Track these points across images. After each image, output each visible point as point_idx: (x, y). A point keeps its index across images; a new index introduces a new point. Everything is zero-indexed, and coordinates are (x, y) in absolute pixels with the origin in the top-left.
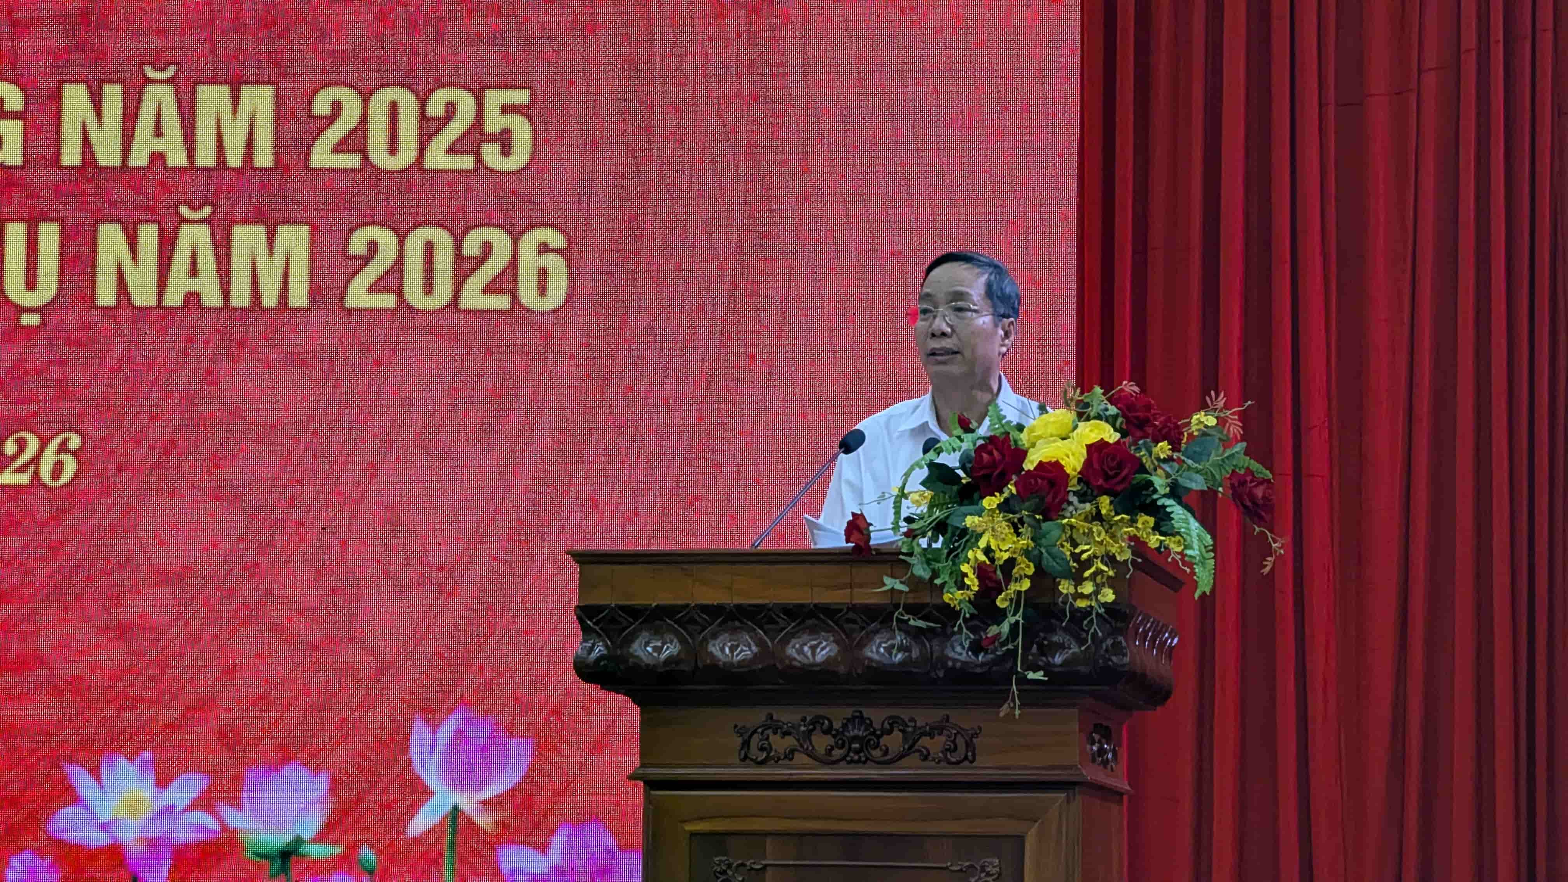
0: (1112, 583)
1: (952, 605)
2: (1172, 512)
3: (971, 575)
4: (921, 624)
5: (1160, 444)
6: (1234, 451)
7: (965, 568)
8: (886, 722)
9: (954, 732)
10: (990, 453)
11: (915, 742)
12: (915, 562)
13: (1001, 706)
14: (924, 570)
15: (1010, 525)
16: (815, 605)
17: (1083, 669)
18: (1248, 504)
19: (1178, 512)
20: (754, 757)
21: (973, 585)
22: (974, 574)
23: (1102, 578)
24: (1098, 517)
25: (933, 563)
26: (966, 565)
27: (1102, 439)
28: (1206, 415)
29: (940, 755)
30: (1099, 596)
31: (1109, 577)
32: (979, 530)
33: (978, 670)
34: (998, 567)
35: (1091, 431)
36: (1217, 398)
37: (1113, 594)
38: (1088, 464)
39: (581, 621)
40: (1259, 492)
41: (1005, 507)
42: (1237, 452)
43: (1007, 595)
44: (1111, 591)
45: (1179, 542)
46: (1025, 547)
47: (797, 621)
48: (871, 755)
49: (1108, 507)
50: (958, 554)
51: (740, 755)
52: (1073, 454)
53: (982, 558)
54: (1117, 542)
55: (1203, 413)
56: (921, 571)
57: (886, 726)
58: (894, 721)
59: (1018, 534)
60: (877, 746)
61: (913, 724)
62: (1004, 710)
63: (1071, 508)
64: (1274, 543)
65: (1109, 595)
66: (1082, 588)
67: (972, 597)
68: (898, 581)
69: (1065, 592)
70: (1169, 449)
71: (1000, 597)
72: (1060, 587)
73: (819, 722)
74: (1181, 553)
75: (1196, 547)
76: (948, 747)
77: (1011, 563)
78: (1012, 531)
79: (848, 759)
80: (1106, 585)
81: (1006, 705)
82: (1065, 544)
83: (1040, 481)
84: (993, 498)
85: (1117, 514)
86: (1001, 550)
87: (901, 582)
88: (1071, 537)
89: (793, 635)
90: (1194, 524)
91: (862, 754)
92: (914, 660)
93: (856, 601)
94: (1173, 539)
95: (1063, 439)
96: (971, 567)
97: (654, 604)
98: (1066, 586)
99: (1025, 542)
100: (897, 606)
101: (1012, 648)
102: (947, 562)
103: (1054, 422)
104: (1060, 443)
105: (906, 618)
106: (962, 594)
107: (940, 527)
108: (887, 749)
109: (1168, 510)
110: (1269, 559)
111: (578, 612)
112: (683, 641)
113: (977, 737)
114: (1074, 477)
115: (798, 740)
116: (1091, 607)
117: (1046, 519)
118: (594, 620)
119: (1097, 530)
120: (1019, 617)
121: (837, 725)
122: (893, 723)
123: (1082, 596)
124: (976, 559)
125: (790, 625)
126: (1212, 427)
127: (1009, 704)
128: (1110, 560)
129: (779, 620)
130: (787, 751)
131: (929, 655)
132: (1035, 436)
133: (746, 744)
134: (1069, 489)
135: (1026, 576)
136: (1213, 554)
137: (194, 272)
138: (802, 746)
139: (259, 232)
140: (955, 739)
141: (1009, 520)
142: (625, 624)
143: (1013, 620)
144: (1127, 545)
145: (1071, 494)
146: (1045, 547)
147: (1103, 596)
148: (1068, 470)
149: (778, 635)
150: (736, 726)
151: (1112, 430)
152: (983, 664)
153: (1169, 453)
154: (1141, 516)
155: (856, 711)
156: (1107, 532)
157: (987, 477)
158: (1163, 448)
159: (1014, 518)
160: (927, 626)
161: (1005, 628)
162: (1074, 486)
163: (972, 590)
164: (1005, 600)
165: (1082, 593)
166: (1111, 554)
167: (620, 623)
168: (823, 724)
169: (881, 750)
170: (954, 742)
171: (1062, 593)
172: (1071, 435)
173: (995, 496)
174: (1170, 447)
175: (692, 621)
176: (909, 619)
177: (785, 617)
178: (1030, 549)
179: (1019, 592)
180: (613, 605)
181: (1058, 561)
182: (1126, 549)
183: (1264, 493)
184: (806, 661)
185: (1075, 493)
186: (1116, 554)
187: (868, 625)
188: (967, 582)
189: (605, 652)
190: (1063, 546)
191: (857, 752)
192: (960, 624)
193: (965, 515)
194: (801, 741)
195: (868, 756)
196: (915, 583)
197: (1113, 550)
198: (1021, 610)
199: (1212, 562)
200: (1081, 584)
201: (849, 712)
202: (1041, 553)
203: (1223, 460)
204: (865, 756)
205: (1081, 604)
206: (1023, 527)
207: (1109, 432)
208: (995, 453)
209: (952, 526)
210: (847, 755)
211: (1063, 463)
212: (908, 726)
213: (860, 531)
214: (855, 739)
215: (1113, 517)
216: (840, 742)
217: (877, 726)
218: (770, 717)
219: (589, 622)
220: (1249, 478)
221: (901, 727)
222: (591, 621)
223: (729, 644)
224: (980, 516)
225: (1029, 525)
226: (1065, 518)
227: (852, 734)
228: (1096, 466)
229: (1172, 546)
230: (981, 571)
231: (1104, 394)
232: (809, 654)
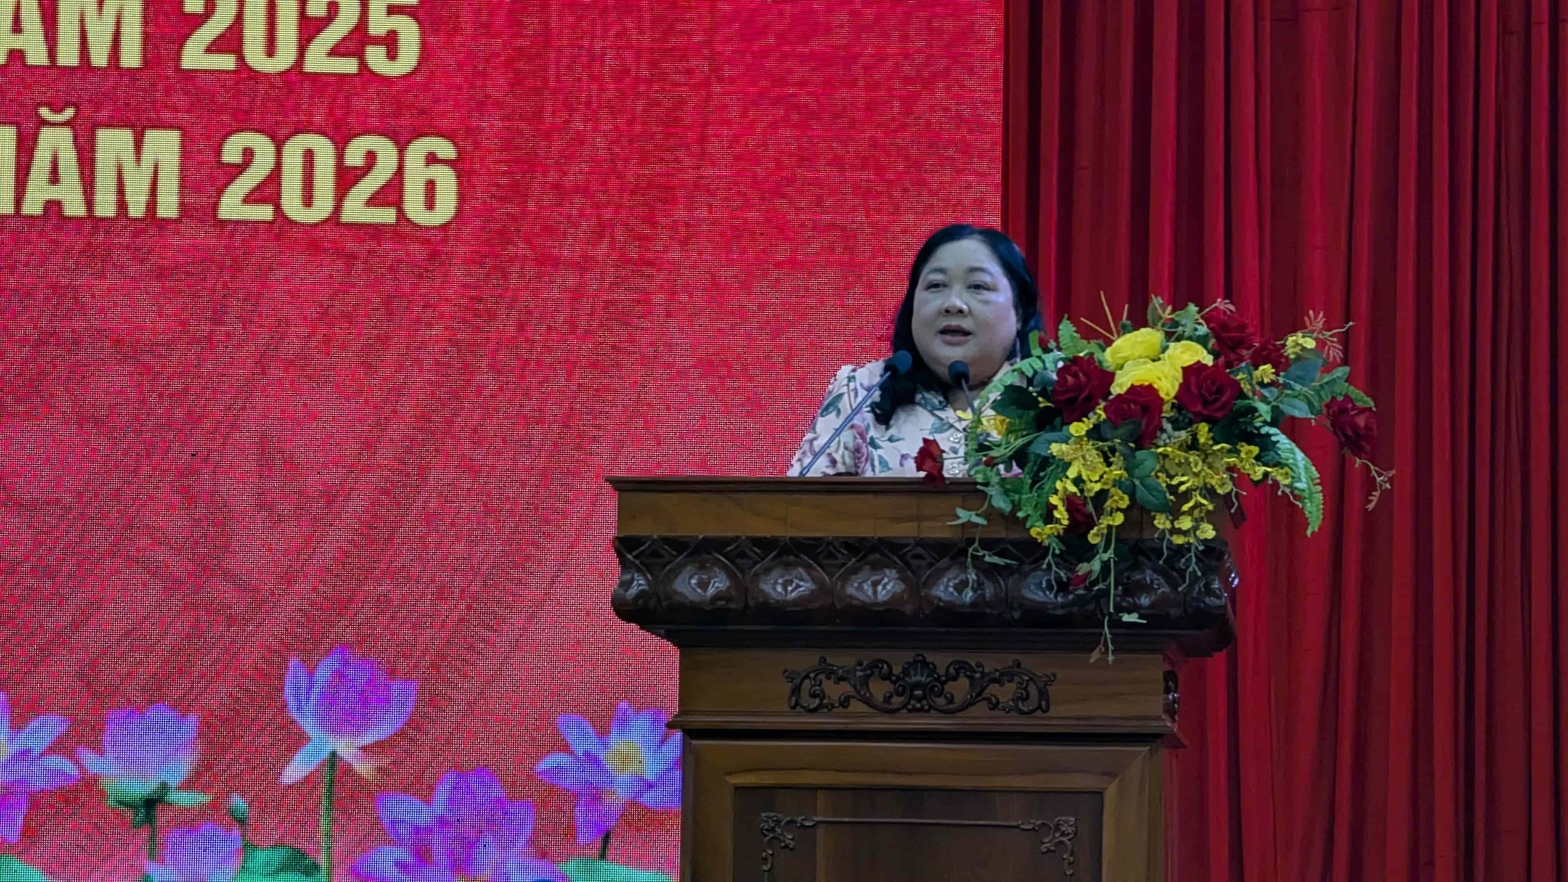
0: (1210, 517)
1: (1039, 541)
2: (1278, 442)
3: (1061, 508)
4: (996, 560)
5: (1262, 368)
6: (1334, 376)
7: (1054, 500)
8: (952, 667)
9: (1026, 678)
10: (1075, 376)
11: (983, 689)
12: (993, 493)
13: (1092, 650)
14: (1005, 502)
15: (1100, 454)
16: (879, 539)
17: (1173, 612)
18: (1350, 433)
19: (1283, 441)
20: (806, 705)
21: (1064, 519)
22: (1064, 506)
23: (1201, 512)
24: (1193, 445)
25: (1011, 494)
26: (1055, 496)
27: (1199, 362)
28: (1304, 337)
29: (1011, 703)
30: (1198, 532)
31: (1208, 512)
32: (1067, 459)
33: (1060, 612)
34: (1089, 500)
35: (1182, 352)
36: (1316, 318)
37: (1214, 529)
38: (1184, 387)
39: (620, 555)
40: (1361, 421)
41: (1095, 433)
42: (1338, 377)
43: (1099, 530)
44: (1211, 527)
45: (1287, 474)
46: (1117, 478)
47: (861, 555)
48: (934, 702)
49: (1206, 435)
50: (1044, 483)
51: (790, 699)
52: (1166, 377)
53: (1073, 489)
54: (1218, 474)
55: (1300, 335)
56: (1001, 503)
57: (952, 670)
58: (961, 667)
59: (1109, 464)
60: (940, 694)
61: (981, 669)
62: (1095, 656)
63: (1164, 436)
64: (1379, 477)
65: (1208, 532)
66: (1179, 523)
67: (1061, 532)
68: (973, 513)
69: (1161, 527)
70: (1273, 373)
71: (1092, 532)
72: (1156, 522)
73: (877, 667)
74: (1289, 486)
75: (1304, 480)
76: (1020, 695)
77: (1102, 496)
78: (1102, 460)
79: (910, 707)
80: (1205, 520)
81: (1097, 650)
82: (1160, 474)
83: (1133, 406)
84: (1080, 424)
85: (1217, 443)
86: (1091, 481)
87: (977, 515)
88: (1163, 466)
89: (855, 571)
90: (1300, 455)
91: (924, 702)
92: (988, 599)
93: (923, 535)
94: (1281, 471)
95: (1154, 360)
96: (1060, 499)
97: (701, 537)
98: (1162, 521)
99: (1119, 472)
100: (971, 541)
101: (1104, 587)
102: (1031, 492)
103: (1142, 342)
104: (1151, 365)
105: (980, 554)
106: (1051, 528)
107: (1020, 456)
108: (952, 696)
109: (1274, 439)
110: (1374, 493)
111: (617, 543)
112: (731, 575)
113: (1051, 685)
114: (1168, 402)
115: (854, 686)
116: (1188, 543)
117: (1139, 447)
118: (634, 554)
119: (1194, 460)
120: (1110, 554)
121: (897, 670)
122: (959, 668)
123: (1179, 532)
124: (1065, 489)
125: (851, 560)
126: (1311, 350)
127: (1100, 650)
128: (1209, 492)
129: (838, 555)
130: (842, 699)
131: (1003, 595)
132: (1123, 358)
133: (796, 690)
134: (1163, 415)
135: (1119, 509)
136: (1319, 488)
137: (54, 178)
138: (858, 692)
139: (125, 136)
140: (1027, 685)
141: (1097, 449)
142: (667, 558)
143: (1105, 557)
144: (1229, 477)
145: (1164, 420)
146: (1138, 478)
147: (1202, 532)
148: (1162, 395)
149: (839, 570)
150: (786, 671)
151: (1205, 352)
152: (1063, 606)
153: (1273, 377)
154: (1242, 446)
155: (918, 655)
156: (1204, 461)
157: (1072, 401)
158: (1266, 371)
159: (1104, 446)
160: (1005, 563)
161: (1096, 565)
162: (1167, 412)
163: (1061, 524)
164: (1096, 535)
165: (1180, 529)
166: (1209, 486)
167: (662, 557)
168: (883, 667)
169: (946, 698)
170: (1025, 689)
171: (1158, 529)
172: (1161, 356)
173: (1083, 422)
174: (1273, 370)
175: (743, 555)
176: (984, 556)
177: (845, 552)
178: (1123, 479)
179: (1109, 527)
180: (655, 537)
181: (1155, 493)
182: (1228, 481)
183: (1367, 422)
184: (866, 600)
185: (1169, 420)
186: (1217, 487)
187: (938, 561)
188: (1056, 514)
189: (646, 588)
190: (1157, 477)
191: (919, 700)
192: (1049, 561)
193: (1050, 442)
194: (858, 687)
195: (932, 703)
196: (992, 514)
197: (1213, 482)
198: (1113, 546)
199: (1320, 496)
200: (1178, 519)
201: (909, 656)
202: (1134, 485)
203: (1321, 386)
204: (928, 704)
205: (1179, 540)
206: (1114, 456)
207: (1202, 353)
208: (1081, 375)
209: (1035, 454)
210: (909, 703)
211: (1156, 386)
212: (975, 672)
213: (934, 459)
214: (917, 685)
215: (1212, 446)
216: (900, 689)
217: (941, 671)
218: (823, 660)
219: (629, 556)
220: (1350, 406)
221: (968, 673)
222: (631, 554)
223: (780, 581)
224: (1067, 443)
225: (1123, 454)
226: (1158, 447)
227: (914, 679)
228: (1194, 390)
229: (1279, 478)
230: (1071, 502)
231: (1199, 312)
232: (870, 592)
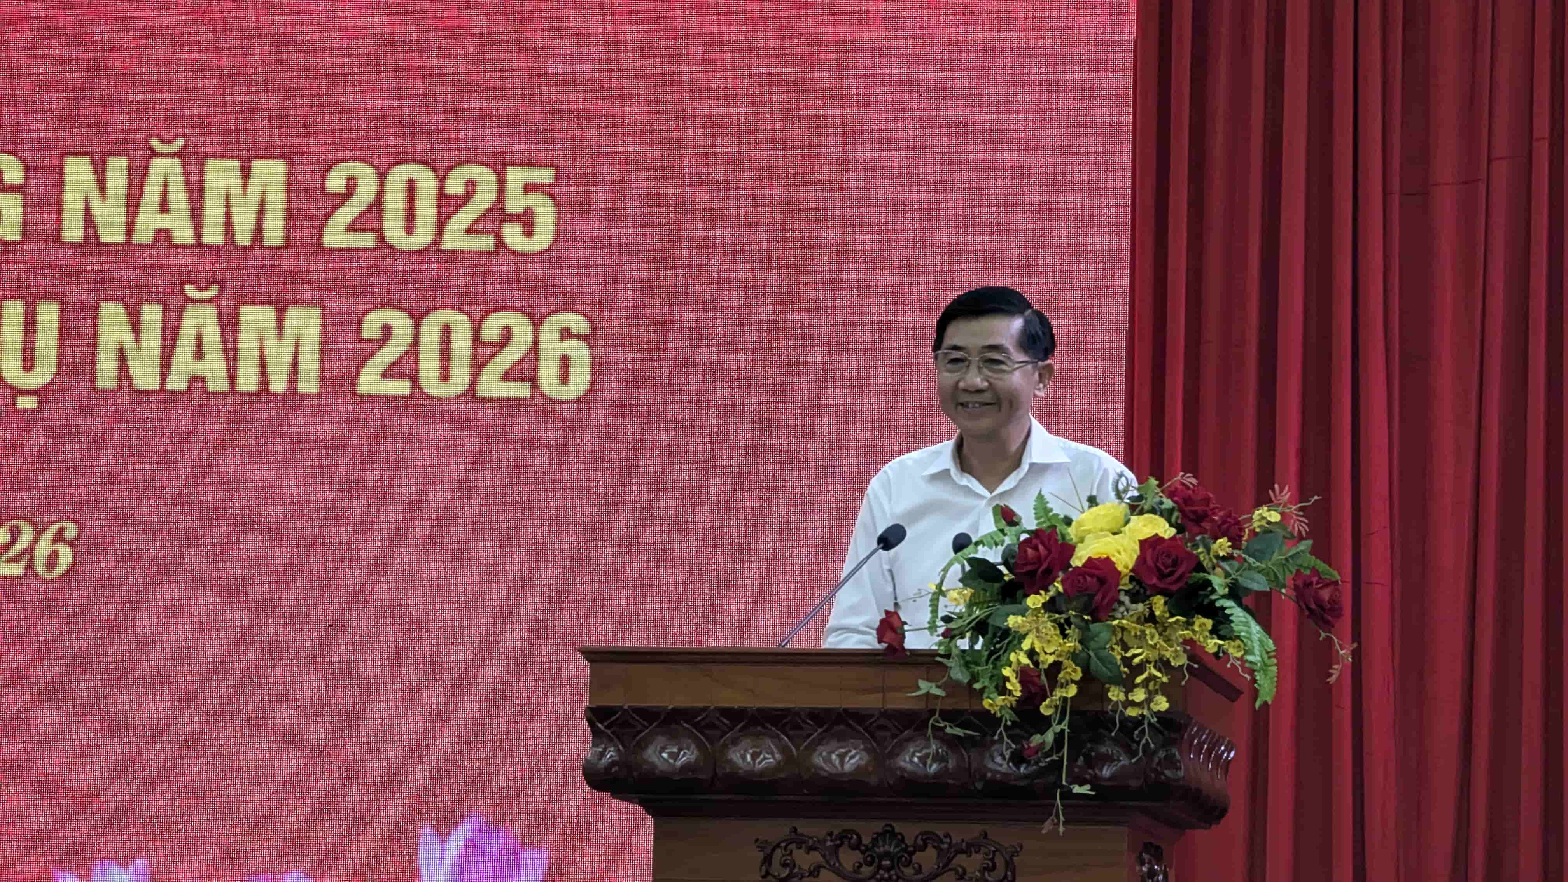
0: (1164, 690)
1: (993, 712)
2: (1232, 615)
3: (1013, 680)
4: (958, 732)
5: (1219, 541)
6: (1298, 550)
7: (1007, 672)
8: (920, 837)
9: (993, 849)
10: (1036, 548)
11: (950, 860)
12: (953, 665)
13: (1043, 821)
14: (962, 672)
15: (1056, 626)
16: (845, 710)
17: (1134, 783)
18: (1313, 606)
19: (1237, 614)
20: (776, 874)
21: (1016, 691)
22: (1016, 678)
23: (1155, 685)
24: (1151, 618)
25: (972, 666)
26: (1008, 668)
27: (1157, 535)
28: (1269, 510)
29: (978, 874)
30: (1152, 705)
31: (1163, 683)
32: (1023, 631)
33: (1022, 783)
34: (1043, 672)
35: (1144, 526)
36: (1281, 491)
37: (1167, 702)
38: (1141, 560)
39: (591, 723)
40: (1326, 594)
41: (1051, 606)
42: (1302, 551)
43: (1052, 701)
44: (1165, 699)
45: (1239, 647)
46: (1072, 650)
47: (825, 727)
48: (902, 872)
49: (1162, 608)
50: (1000, 656)
51: (761, 870)
52: (1125, 551)
53: (1025, 661)
54: (1171, 646)
55: (1265, 508)
56: (959, 674)
57: (920, 842)
58: (928, 838)
59: (1065, 636)
60: (909, 863)
61: (948, 840)
62: (1047, 827)
63: (1122, 609)
64: (1342, 650)
65: (1162, 704)
66: (1132, 695)
67: (1014, 703)
68: (934, 685)
69: (1114, 699)
70: (1229, 547)
71: (1044, 703)
72: (1110, 694)
73: (846, 837)
74: (1241, 659)
75: (1257, 652)
76: (985, 865)
77: (1056, 667)
78: (1058, 632)
79: (878, 877)
80: (1160, 693)
81: (1049, 821)
82: (1115, 647)
83: (1088, 578)
84: (1038, 596)
85: (1172, 616)
86: (1046, 653)
87: (938, 687)
88: (1122, 639)
89: (820, 741)
90: (1255, 628)
91: (892, 872)
92: (950, 771)
93: (889, 706)
94: (1232, 643)
95: (1114, 534)
96: (1014, 670)
97: (670, 707)
98: (1116, 693)
99: (1072, 644)
100: (932, 712)
101: (1057, 758)
102: (987, 663)
103: (1105, 516)
104: (1111, 538)
105: (942, 725)
106: (1003, 700)
107: (980, 628)
108: (920, 866)
109: (1227, 612)
110: (1336, 667)
111: (589, 714)
112: (700, 746)
113: (1018, 856)
114: (1126, 575)
115: (824, 856)
116: (1142, 716)
117: (1095, 620)
118: (606, 724)
119: (1151, 633)
120: (1064, 726)
121: (866, 840)
122: (927, 839)
123: (1133, 704)
124: (1019, 662)
125: (817, 731)
126: (1276, 523)
127: (1053, 820)
128: (1164, 664)
129: (803, 725)
130: (812, 868)
131: (967, 766)
132: (1084, 531)
133: (767, 860)
134: (1121, 587)
135: (1073, 681)
136: (1275, 661)
137: (199, 354)
138: (827, 862)
139: (268, 314)
140: (994, 855)
141: (1055, 621)
142: (639, 728)
143: (1058, 728)
144: (1182, 649)
145: (1122, 593)
146: (1093, 650)
147: (1155, 704)
148: (1120, 568)
149: (805, 741)
150: (757, 840)
151: (1167, 525)
152: (1026, 777)
153: (1229, 550)
154: (1198, 618)
155: (887, 825)
156: (1160, 635)
157: (1032, 573)
158: (1222, 545)
159: (1061, 618)
160: (965, 734)
161: (1050, 737)
162: (1125, 585)
163: (1014, 696)
164: (1048, 707)
165: (1133, 701)
166: (1165, 659)
167: (634, 727)
168: (852, 838)
169: (914, 868)
170: (992, 860)
171: (1111, 700)
172: (1122, 529)
173: (1041, 594)
174: (1230, 544)
175: (712, 726)
176: (946, 727)
177: (811, 723)
178: (1077, 652)
179: (1065, 699)
180: (626, 707)
181: (1109, 666)
182: (1182, 653)
183: (1331, 596)
184: (834, 771)
185: (1127, 592)
186: (1171, 659)
187: (902, 732)
188: (1009, 686)
189: (616, 758)
190: (1113, 649)
191: (888, 869)
192: (1001, 732)
193: (1008, 615)
194: (828, 857)
195: (900, 874)
196: (952, 687)
197: (1168, 655)
198: (1067, 718)
199: (1275, 669)
200: (1132, 691)
201: (878, 826)
202: (1090, 656)
203: (1286, 559)
204: (896, 874)
205: (1132, 712)
206: (1070, 628)
207: (1164, 526)
208: (1041, 547)
209: (993, 626)
210: (877, 872)
211: (1113, 559)
212: (943, 843)
213: (893, 629)
214: (887, 855)
215: (1168, 618)
216: (869, 859)
217: (910, 842)
218: (795, 830)
219: (600, 725)
220: (1315, 579)
221: (936, 844)
222: (602, 723)
223: (751, 751)
224: (1023, 616)
225: (1077, 627)
226: (1115, 619)
227: (882, 849)
228: (1150, 562)
229: (1231, 651)
230: (1024, 675)
231: (1159, 486)
232: (837, 762)
